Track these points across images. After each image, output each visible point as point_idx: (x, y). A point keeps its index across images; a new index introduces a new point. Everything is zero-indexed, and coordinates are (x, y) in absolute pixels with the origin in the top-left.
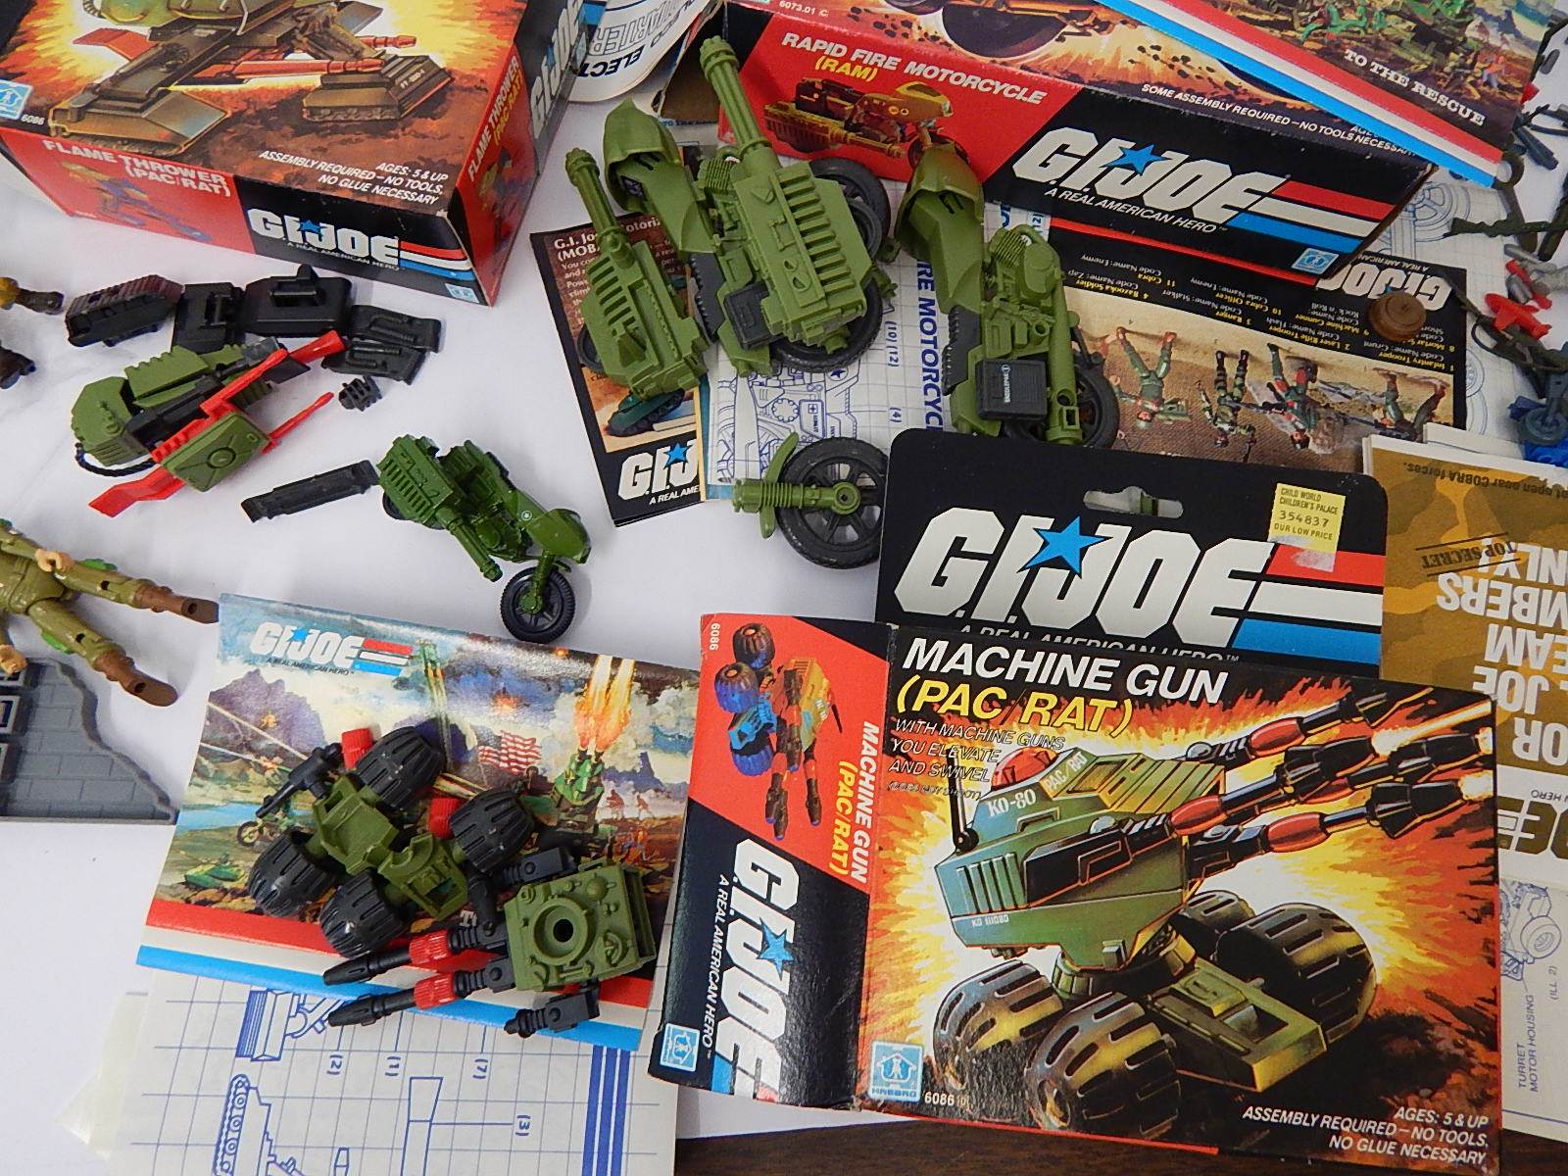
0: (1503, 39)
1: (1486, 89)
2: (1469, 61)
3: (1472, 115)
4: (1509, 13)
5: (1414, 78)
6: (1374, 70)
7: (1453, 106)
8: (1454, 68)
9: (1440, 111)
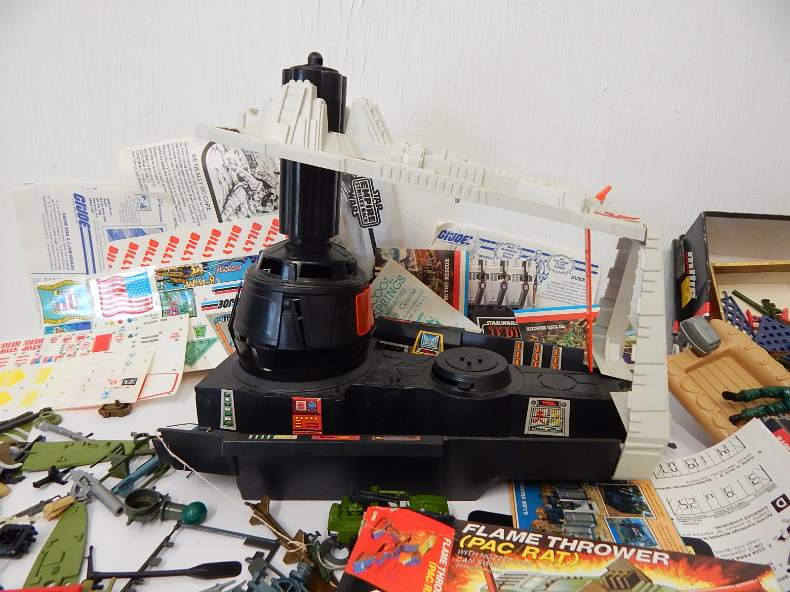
0: (413, 260)
1: (435, 261)
2: (428, 268)
3: (447, 262)
4: (401, 261)
5: (444, 281)
6: (448, 291)
7: (447, 268)
8: (433, 271)
9: (451, 271)
